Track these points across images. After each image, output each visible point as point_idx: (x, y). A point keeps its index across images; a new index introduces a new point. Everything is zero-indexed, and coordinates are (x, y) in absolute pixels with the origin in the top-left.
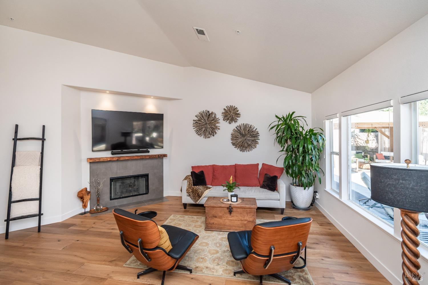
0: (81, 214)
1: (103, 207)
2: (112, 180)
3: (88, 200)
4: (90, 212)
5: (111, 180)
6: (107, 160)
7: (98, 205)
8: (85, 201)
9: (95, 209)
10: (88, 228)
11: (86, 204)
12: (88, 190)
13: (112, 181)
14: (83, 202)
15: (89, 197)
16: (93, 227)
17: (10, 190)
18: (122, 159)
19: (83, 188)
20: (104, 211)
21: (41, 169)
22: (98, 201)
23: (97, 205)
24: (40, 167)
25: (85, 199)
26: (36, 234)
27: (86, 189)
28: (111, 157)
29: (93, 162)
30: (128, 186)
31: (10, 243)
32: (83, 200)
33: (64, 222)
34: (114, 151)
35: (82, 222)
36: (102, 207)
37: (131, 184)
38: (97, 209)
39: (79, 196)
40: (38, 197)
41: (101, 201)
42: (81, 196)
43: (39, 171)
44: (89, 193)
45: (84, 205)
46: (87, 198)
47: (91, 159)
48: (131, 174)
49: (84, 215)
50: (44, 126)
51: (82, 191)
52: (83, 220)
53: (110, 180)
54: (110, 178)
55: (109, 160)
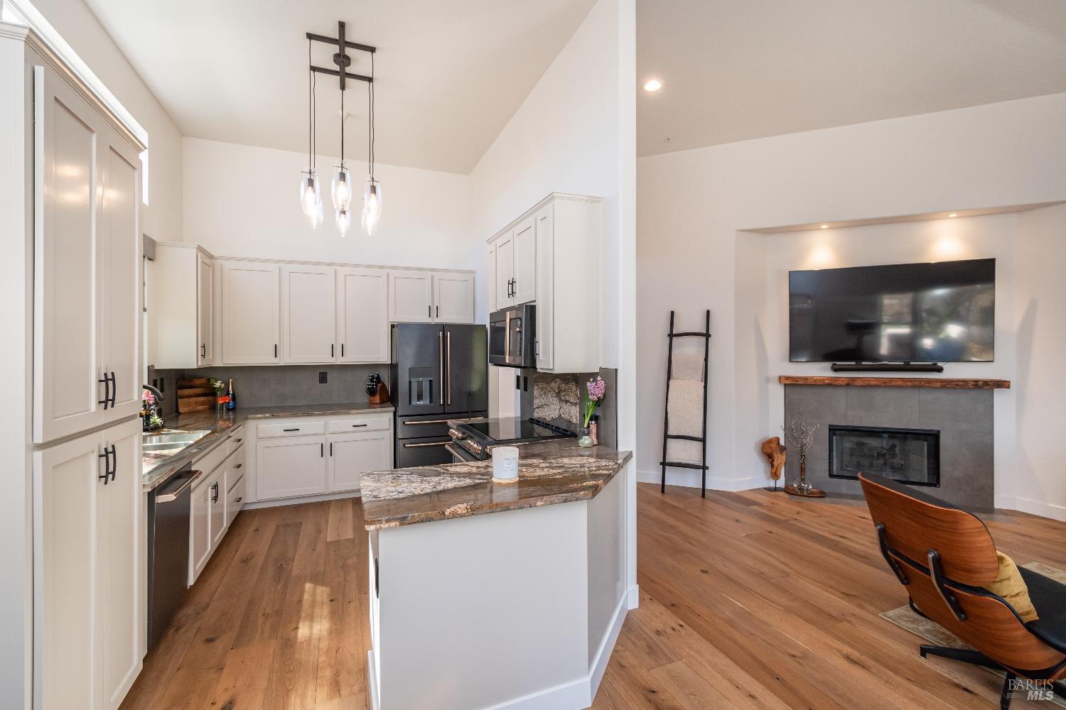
0: (769, 489)
1: (813, 488)
2: (833, 430)
3: (781, 463)
4: (787, 490)
5: (832, 432)
6: (822, 383)
7: (803, 480)
8: (775, 463)
9: (795, 485)
10: (788, 518)
11: (778, 473)
12: (782, 442)
13: (835, 434)
14: (772, 466)
15: (784, 457)
16: (796, 519)
17: (666, 418)
18: (859, 383)
19: (772, 435)
20: (816, 497)
21: (705, 387)
22: (803, 470)
23: (799, 479)
24: (703, 384)
25: (776, 460)
26: (699, 499)
27: (778, 439)
28: (831, 378)
29: (791, 384)
30: (876, 454)
31: (667, 499)
32: (773, 461)
33: (740, 494)
34: (838, 363)
35: (773, 503)
36: (811, 487)
37: (884, 451)
38: (801, 489)
39: (765, 451)
40: (700, 435)
41: (808, 474)
42: (769, 451)
43: (703, 390)
44: (783, 449)
45: (774, 471)
46: (780, 459)
47: (787, 378)
48: (886, 424)
49: (773, 493)
50: (708, 312)
51: (770, 441)
52: (773, 500)
53: (830, 430)
54: (830, 426)
55: (827, 382)
